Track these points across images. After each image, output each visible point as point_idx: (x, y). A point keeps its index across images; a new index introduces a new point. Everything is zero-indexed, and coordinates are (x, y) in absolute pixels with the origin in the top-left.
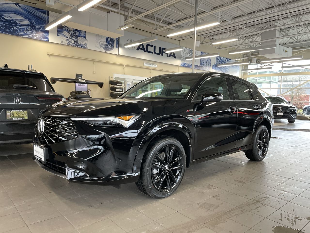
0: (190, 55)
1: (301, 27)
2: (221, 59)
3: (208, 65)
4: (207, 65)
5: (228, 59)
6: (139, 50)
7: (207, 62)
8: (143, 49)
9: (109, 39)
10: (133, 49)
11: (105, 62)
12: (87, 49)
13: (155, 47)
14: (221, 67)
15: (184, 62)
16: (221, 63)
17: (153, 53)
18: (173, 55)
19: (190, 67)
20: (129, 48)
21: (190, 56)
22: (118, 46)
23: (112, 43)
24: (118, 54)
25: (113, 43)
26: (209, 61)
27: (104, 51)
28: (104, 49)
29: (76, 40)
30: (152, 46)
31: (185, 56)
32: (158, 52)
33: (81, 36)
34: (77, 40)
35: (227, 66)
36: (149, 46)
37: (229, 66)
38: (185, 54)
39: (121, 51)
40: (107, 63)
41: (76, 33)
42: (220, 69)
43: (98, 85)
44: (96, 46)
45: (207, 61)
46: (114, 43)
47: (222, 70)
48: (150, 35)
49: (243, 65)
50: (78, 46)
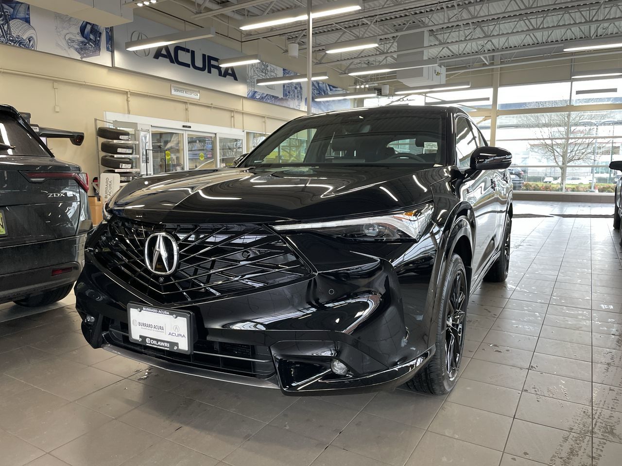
0: (264, 75)
1: (468, 28)
2: (319, 86)
3: (298, 97)
4: (296, 97)
5: (331, 86)
6: (160, 57)
7: (296, 91)
8: (168, 56)
9: (89, 27)
10: (146, 56)
11: (82, 85)
12: (34, 50)
13: (193, 53)
14: (320, 102)
15: (253, 89)
16: (320, 95)
17: (191, 66)
18: (231, 74)
19: (264, 100)
20: (137, 51)
21: (263, 77)
22: (110, 46)
23: (96, 38)
24: (111, 66)
25: (99, 39)
26: (299, 89)
27: (78, 57)
28: (77, 51)
29: (6, 27)
30: (188, 51)
31: (254, 77)
32: (201, 66)
33: (18, 19)
34: (9, 28)
35: (330, 101)
36: (181, 50)
37: (333, 101)
38: (254, 71)
39: (119, 60)
40: (89, 85)
41: (5, 10)
42: (318, 107)
43: (69, 139)
44: (57, 45)
45: (296, 88)
46: (100, 37)
47: (322, 107)
48: (181, 25)
49: (355, 99)
50: (13, 44)
